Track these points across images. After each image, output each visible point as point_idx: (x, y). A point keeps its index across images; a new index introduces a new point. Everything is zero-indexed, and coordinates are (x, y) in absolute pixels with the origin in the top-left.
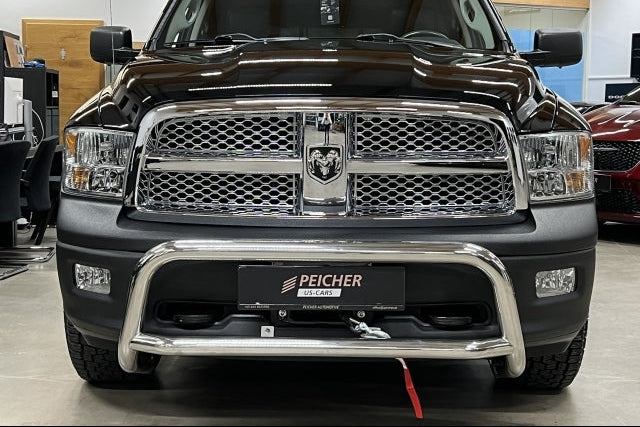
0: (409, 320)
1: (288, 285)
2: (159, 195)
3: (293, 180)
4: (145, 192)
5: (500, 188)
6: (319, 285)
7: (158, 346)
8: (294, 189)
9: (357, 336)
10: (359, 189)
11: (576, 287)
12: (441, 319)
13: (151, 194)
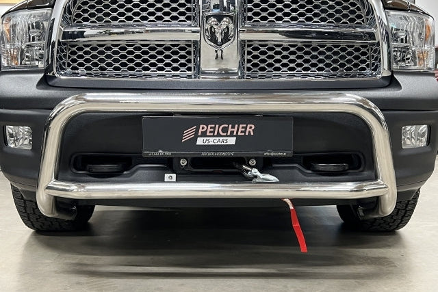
0: (293, 168)
1: (188, 134)
2: (75, 65)
3: (192, 49)
4: (64, 63)
5: (368, 58)
6: (216, 134)
7: (72, 191)
8: (192, 57)
9: (249, 180)
10: (249, 57)
11: (429, 142)
12: (321, 166)
13: (69, 65)
